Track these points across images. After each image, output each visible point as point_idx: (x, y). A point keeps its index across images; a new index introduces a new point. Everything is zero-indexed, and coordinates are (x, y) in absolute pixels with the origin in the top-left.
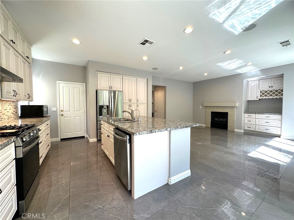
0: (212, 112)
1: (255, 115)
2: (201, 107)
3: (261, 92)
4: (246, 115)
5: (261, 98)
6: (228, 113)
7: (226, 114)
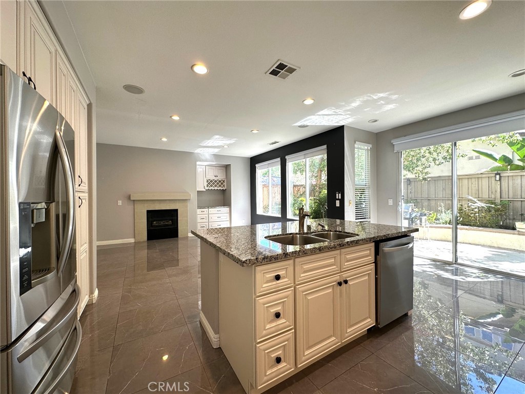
0: (148, 212)
1: (207, 209)
2: (120, 203)
3: (207, 181)
4: (199, 211)
5: (208, 188)
6: (177, 210)
7: (175, 212)
